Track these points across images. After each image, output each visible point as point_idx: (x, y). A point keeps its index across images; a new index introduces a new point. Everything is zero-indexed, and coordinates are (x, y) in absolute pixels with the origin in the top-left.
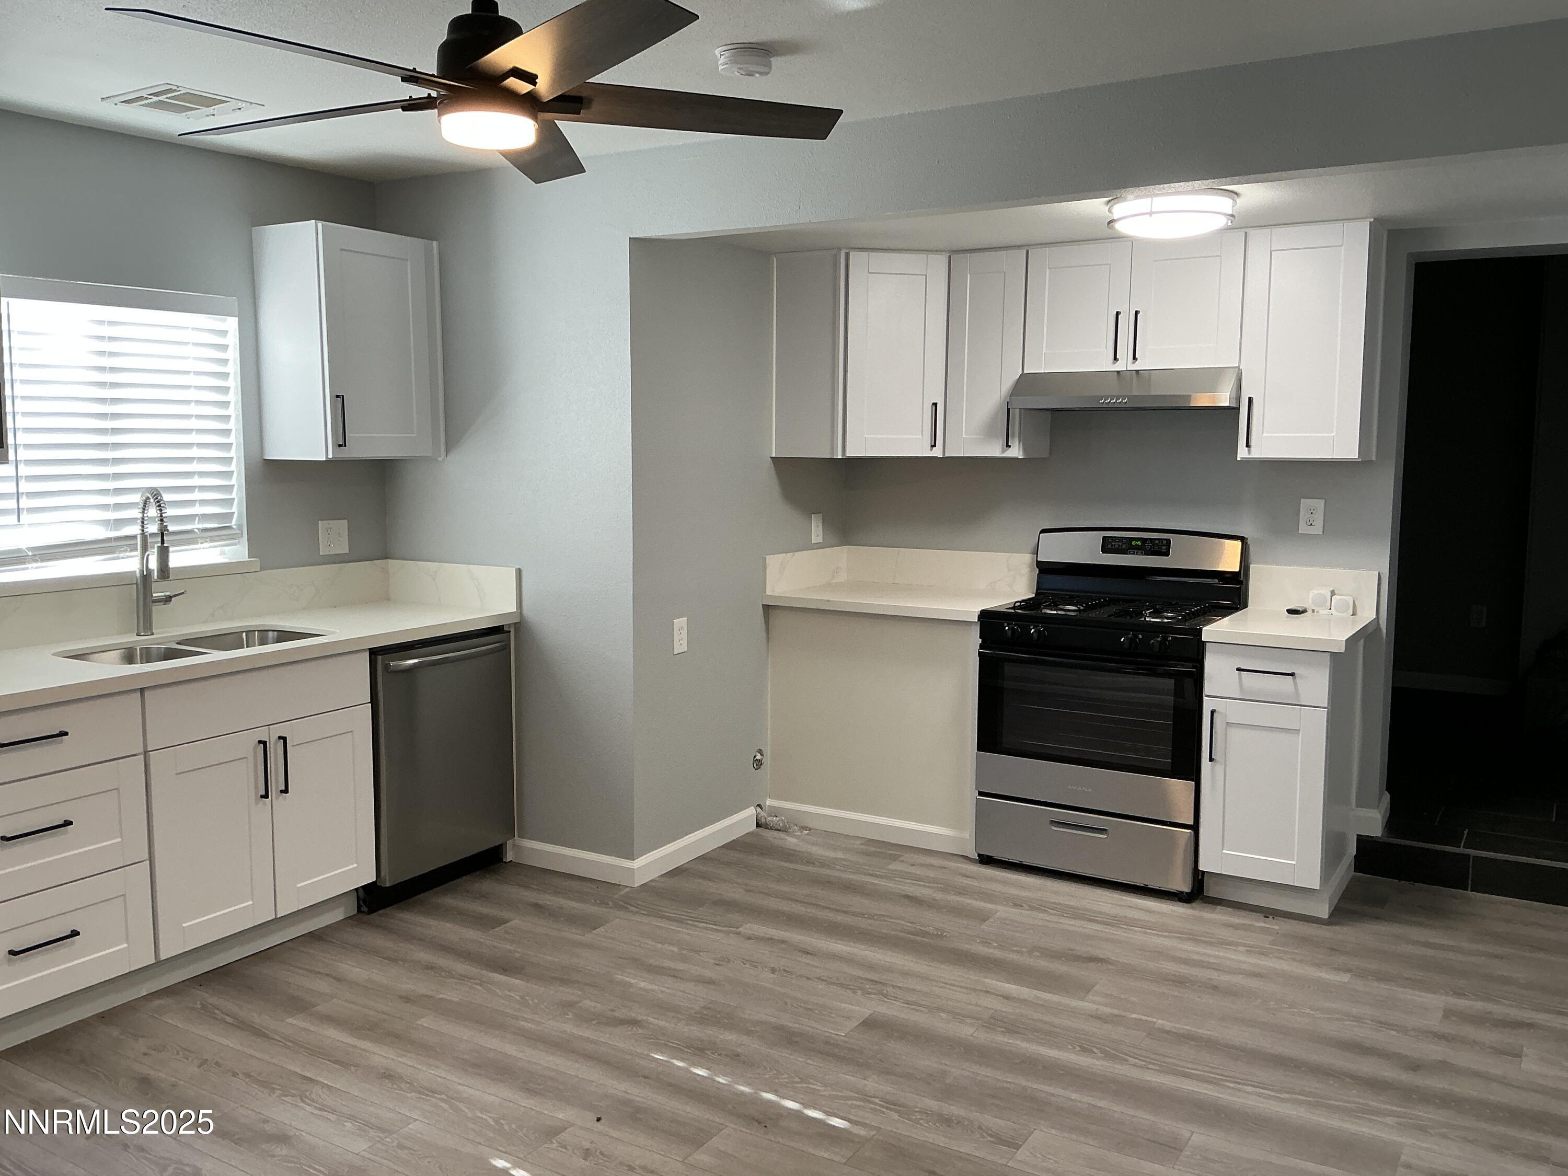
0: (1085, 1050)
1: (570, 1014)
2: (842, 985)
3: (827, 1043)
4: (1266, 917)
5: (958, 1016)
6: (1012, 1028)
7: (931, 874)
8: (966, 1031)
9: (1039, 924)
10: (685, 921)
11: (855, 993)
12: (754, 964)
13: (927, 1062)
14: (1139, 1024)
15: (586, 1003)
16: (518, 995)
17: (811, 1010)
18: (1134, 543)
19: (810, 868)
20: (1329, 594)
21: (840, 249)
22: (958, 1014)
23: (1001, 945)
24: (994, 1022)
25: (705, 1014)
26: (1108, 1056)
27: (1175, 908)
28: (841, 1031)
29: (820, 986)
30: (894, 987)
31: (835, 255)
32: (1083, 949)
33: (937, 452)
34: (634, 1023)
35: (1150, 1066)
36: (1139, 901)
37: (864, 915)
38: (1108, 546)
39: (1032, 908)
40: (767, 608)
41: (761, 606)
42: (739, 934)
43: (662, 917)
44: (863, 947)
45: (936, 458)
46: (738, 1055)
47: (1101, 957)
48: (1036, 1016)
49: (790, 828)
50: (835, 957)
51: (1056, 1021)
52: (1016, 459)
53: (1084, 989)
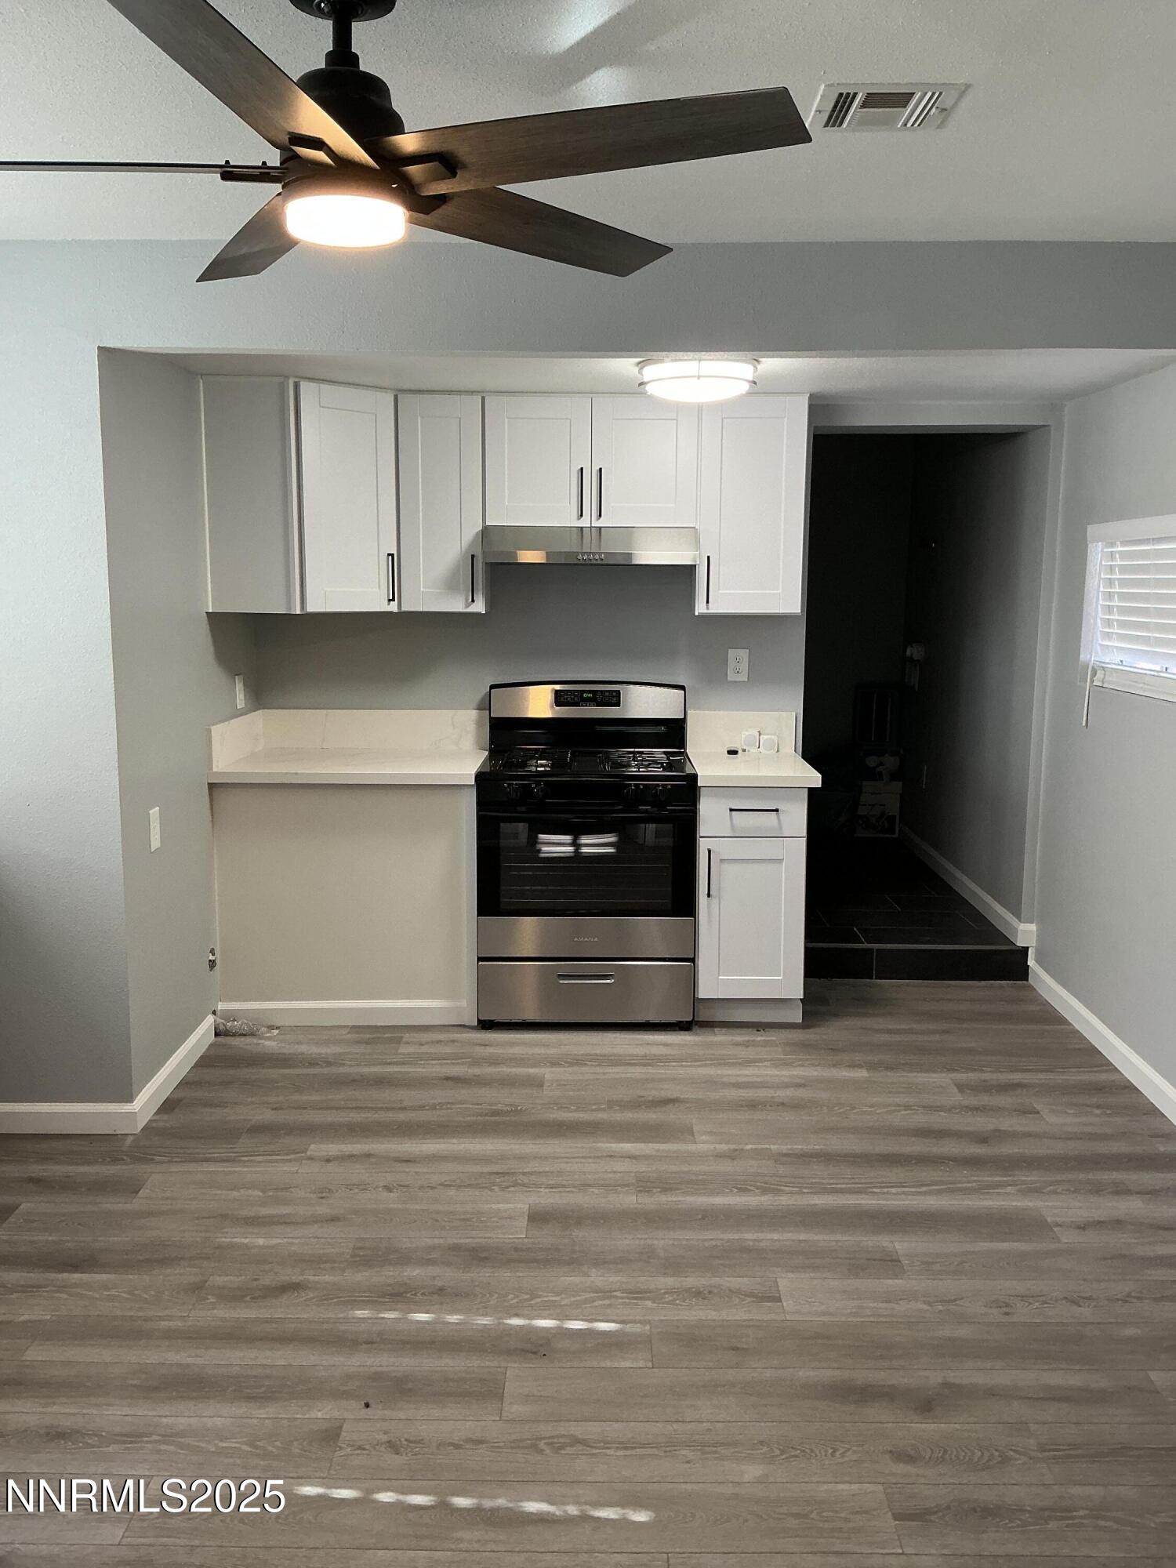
0: (743, 1190)
1: (209, 1297)
2: (470, 1186)
3: (516, 1250)
4: (758, 1031)
5: (610, 1187)
6: (666, 1186)
7: (448, 1050)
8: (630, 1200)
9: (591, 1078)
10: (237, 1159)
11: (491, 1190)
12: (363, 1186)
13: (626, 1241)
14: (758, 1154)
15: (219, 1280)
16: (124, 1292)
17: (468, 1220)
18: (585, 695)
19: (317, 1070)
20: (758, 734)
21: (287, 377)
22: (610, 1185)
23: (579, 1108)
24: (644, 1185)
25: (363, 1256)
26: (765, 1191)
27: (683, 1037)
28: (518, 1233)
29: (452, 1192)
30: (524, 1174)
31: (283, 383)
32: (652, 1093)
33: (393, 607)
34: (296, 1287)
35: (805, 1191)
36: (651, 1037)
37: (424, 1107)
38: (560, 699)
39: (571, 1064)
40: (211, 786)
41: (207, 786)
42: (311, 1158)
43: (207, 1160)
44: (455, 1141)
45: (391, 613)
46: (441, 1289)
47: (672, 1097)
48: (674, 1168)
49: (258, 1030)
50: (434, 1158)
51: (695, 1168)
52: (479, 614)
53: (685, 1132)
